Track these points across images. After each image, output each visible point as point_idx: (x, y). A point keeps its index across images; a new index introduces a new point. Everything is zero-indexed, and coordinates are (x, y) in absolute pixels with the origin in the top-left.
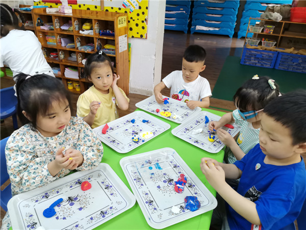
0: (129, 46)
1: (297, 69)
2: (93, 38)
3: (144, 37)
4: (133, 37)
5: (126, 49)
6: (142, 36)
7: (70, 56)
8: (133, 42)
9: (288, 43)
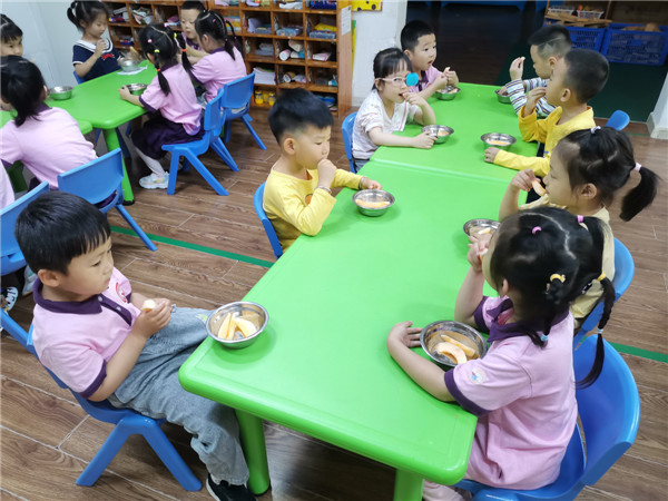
0: (353, 24)
1: (639, 59)
2: (302, 14)
3: (378, 8)
4: (359, 9)
5: (350, 29)
6: (374, 7)
7: (258, 48)
8: (360, 18)
9: (627, 12)
